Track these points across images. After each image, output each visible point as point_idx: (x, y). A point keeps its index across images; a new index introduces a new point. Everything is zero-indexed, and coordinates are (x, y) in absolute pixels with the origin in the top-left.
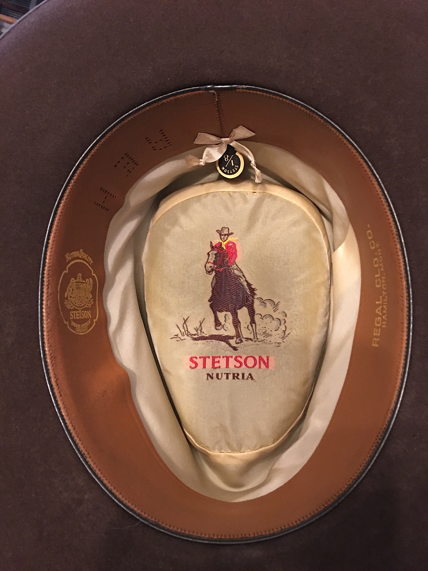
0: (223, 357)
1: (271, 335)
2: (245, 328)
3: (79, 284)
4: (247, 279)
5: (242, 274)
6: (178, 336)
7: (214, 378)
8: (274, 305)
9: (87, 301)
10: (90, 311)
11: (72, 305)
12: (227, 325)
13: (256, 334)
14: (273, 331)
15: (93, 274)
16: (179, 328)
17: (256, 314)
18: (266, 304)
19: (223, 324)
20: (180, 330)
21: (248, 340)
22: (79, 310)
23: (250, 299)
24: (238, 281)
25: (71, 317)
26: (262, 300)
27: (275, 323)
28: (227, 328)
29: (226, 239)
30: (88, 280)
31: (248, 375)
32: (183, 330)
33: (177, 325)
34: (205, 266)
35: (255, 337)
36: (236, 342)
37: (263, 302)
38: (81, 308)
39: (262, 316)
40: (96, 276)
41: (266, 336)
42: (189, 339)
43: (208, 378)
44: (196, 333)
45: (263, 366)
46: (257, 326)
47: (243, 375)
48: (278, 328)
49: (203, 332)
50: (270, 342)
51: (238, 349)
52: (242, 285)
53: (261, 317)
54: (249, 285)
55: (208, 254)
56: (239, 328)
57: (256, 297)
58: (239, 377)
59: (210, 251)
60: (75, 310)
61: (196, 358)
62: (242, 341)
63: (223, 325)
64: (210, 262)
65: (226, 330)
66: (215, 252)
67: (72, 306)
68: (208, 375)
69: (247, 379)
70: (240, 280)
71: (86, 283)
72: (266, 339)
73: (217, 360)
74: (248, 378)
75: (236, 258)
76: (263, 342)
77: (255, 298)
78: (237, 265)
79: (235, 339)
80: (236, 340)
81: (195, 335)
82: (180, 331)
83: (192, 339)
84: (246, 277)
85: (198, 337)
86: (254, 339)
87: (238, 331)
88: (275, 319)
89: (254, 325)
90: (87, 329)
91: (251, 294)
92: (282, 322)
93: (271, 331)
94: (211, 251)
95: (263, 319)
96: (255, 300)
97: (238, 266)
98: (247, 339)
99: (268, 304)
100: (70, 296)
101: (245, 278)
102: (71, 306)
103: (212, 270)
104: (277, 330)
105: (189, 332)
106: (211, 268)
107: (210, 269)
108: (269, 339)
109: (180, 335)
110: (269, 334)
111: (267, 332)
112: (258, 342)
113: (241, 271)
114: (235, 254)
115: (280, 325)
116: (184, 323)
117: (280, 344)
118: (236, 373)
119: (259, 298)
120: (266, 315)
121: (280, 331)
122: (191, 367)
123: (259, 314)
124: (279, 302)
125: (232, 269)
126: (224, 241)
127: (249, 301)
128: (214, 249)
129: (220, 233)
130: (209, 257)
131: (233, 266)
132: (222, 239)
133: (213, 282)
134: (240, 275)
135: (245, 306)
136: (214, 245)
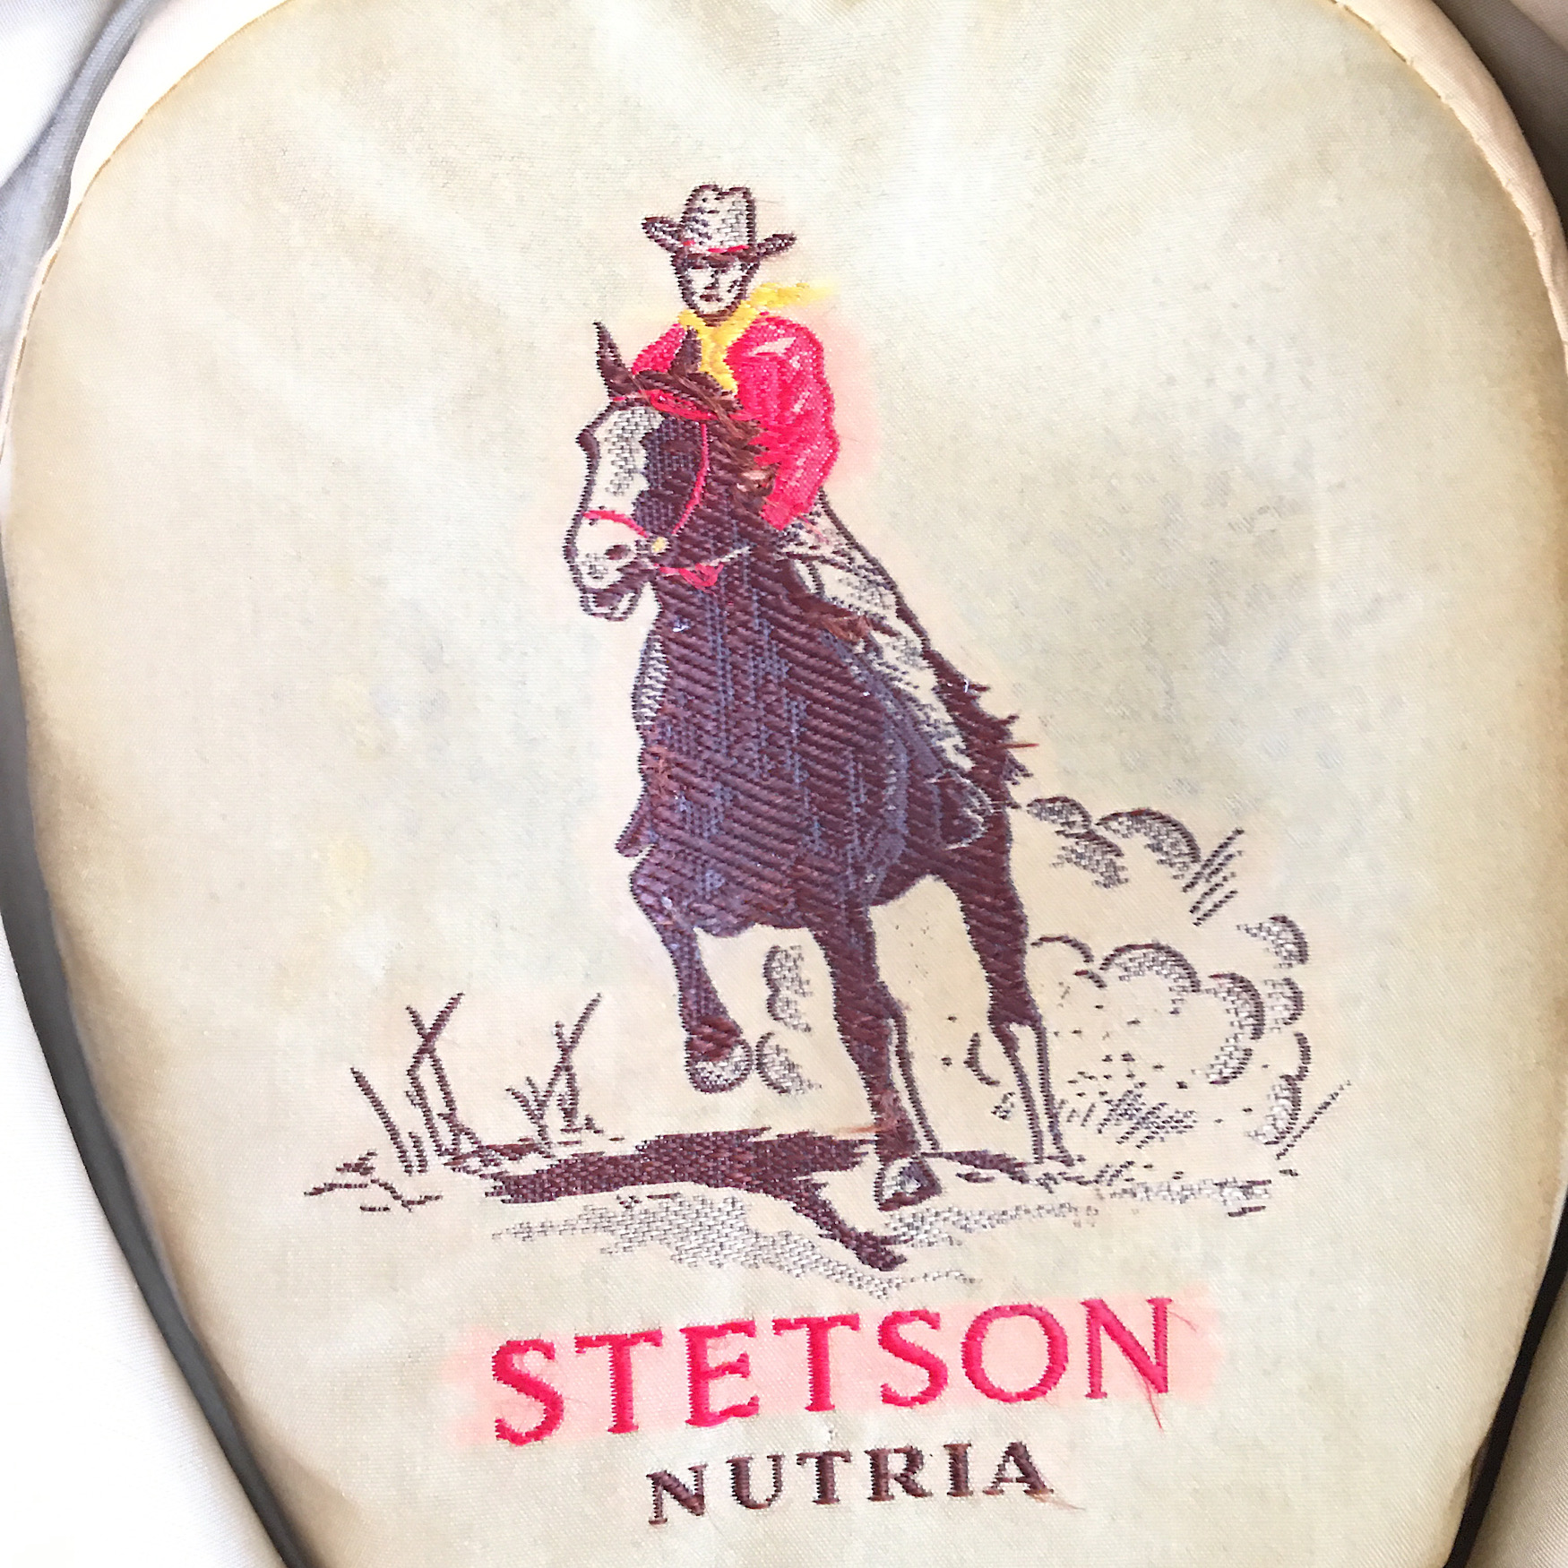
1: (1179, 1124)
2: (947, 1061)
4: (937, 646)
5: (890, 599)
6: (375, 1175)
7: (707, 1506)
8: (1196, 858)
12: (791, 1040)
13: (1053, 1117)
14: (1199, 1085)
16: (377, 1104)
17: (1034, 935)
18: (1117, 852)
19: (751, 1036)
20: (384, 1118)
21: (984, 1173)
23: (969, 812)
24: (862, 661)
26: (1078, 818)
27: (1213, 1016)
28: (791, 1067)
29: (728, 298)
31: (999, 1461)
32: (408, 1119)
34: (569, 552)
35: (1049, 1148)
36: (878, 1194)
37: (1090, 836)
39: (1088, 958)
41: (1141, 1133)
42: (469, 1188)
44: (531, 1131)
45: (1120, 1375)
46: (1054, 1046)
47: (957, 1456)
48: (1240, 1054)
49: (589, 1124)
50: (1176, 1186)
51: (902, 1260)
52: (897, 693)
53: (1083, 967)
54: (955, 691)
55: (586, 440)
56: (894, 1061)
57: (1021, 792)
58: (922, 1478)
59: (602, 417)
61: (548, 1352)
62: (929, 1187)
64: (614, 517)
65: (783, 1091)
66: (645, 420)
68: (662, 1482)
69: (994, 1491)
70: (878, 651)
72: (1144, 1156)
73: (733, 1358)
74: (1000, 1479)
75: (826, 467)
76: (1119, 1184)
77: (1016, 807)
78: (839, 525)
79: (871, 1162)
80: (881, 1176)
81: (516, 1151)
82: (388, 1124)
83: (495, 1191)
84: (923, 622)
85: (544, 1164)
86: (1039, 1160)
87: (892, 1091)
88: (1207, 983)
89: (1024, 1036)
91: (980, 765)
92: (1267, 1002)
93: (1181, 1085)
94: (610, 409)
95: (1101, 985)
96: (1020, 822)
97: (849, 537)
98: (978, 1162)
99: (1136, 852)
101: (919, 631)
103: (631, 580)
104: (1235, 1075)
105: (467, 1131)
106: (625, 561)
107: (612, 574)
108: (1166, 1153)
109: (387, 1165)
110: (1165, 1113)
111: (1150, 1098)
112: (1074, 1184)
113: (882, 572)
114: (816, 429)
115: (1257, 1034)
116: (421, 1051)
117: (1258, 1190)
118: (897, 1451)
119: (1053, 800)
120: (1131, 947)
121: (1258, 1086)
122: (503, 1431)
123: (1059, 939)
124: (1239, 832)
125: (800, 557)
126: (711, 320)
127: (967, 828)
128: (632, 396)
129: (679, 245)
130: (592, 467)
131: (803, 535)
132: (701, 297)
133: (648, 681)
134: (875, 610)
135: (942, 874)
136: (629, 356)
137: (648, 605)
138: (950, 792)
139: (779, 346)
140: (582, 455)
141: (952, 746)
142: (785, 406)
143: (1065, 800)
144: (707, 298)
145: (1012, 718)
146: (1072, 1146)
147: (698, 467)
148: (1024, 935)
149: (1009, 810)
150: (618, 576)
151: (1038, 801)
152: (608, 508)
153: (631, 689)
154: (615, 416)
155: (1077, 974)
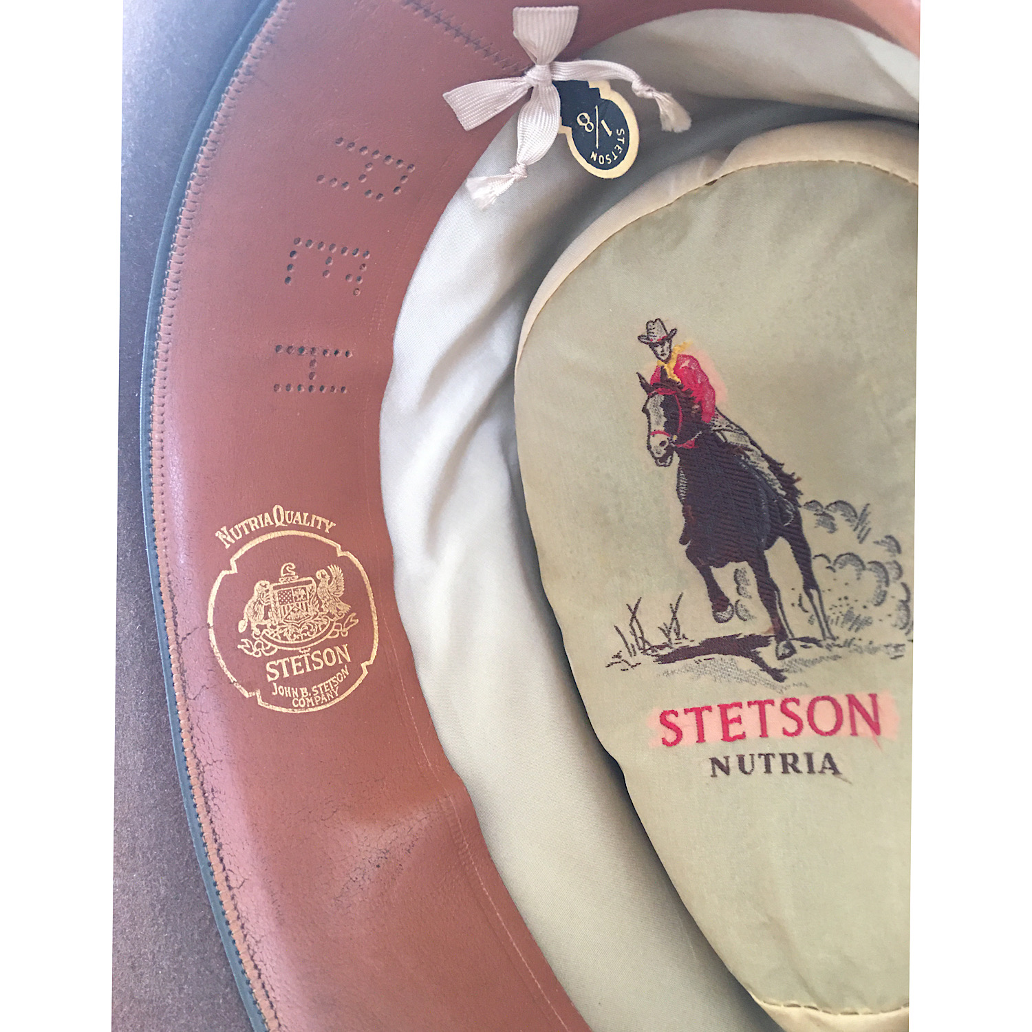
0: (750, 704)
1: (868, 622)
2: (793, 605)
3: (292, 588)
4: (766, 451)
5: (747, 439)
6: (621, 658)
7: (731, 772)
8: (856, 516)
9: (332, 623)
10: (345, 647)
11: (270, 644)
12: (744, 601)
13: (827, 622)
14: (871, 606)
15: (340, 554)
16: (622, 636)
18: (832, 518)
20: (624, 639)
21: (809, 645)
22: (300, 651)
23: (787, 511)
24: (746, 463)
25: (268, 676)
26: (819, 508)
27: (870, 578)
28: (746, 611)
29: (668, 353)
30: (324, 572)
31: (823, 760)
32: (630, 640)
33: (617, 628)
34: (649, 448)
35: (827, 634)
36: (777, 654)
37: (824, 514)
38: (307, 647)
39: (830, 561)
40: (352, 557)
41: (855, 627)
42: (648, 660)
43: (714, 772)
44: (667, 640)
45: (862, 726)
47: (809, 756)
48: (882, 593)
49: (683, 636)
50: (871, 647)
51: (786, 678)
52: (757, 471)
54: (775, 466)
55: (645, 410)
56: (778, 607)
57: (802, 500)
58: (799, 766)
59: (647, 401)
60: (281, 655)
61: (676, 714)
62: (793, 651)
63: (733, 604)
64: (659, 432)
65: (745, 620)
66: (660, 398)
67: (272, 649)
68: (715, 761)
69: (822, 772)
70: (748, 457)
71: (318, 582)
72: (858, 635)
73: (735, 716)
74: (824, 768)
75: (714, 398)
76: (853, 647)
77: (800, 507)
78: (724, 417)
80: (777, 649)
81: (663, 647)
82: (626, 642)
83: (657, 660)
84: (759, 444)
85: (670, 651)
86: (824, 639)
87: (779, 620)
88: (868, 566)
89: (815, 593)
90: (336, 693)
91: (788, 493)
92: (889, 571)
93: (865, 607)
94: (649, 398)
95: (835, 571)
97: (729, 420)
98: (807, 641)
99: (838, 517)
100: (258, 626)
102: (268, 648)
103: (669, 452)
104: (882, 601)
105: (647, 642)
106: (666, 446)
107: (662, 451)
108: (866, 634)
109: (625, 655)
110: (862, 618)
111: (856, 613)
112: (836, 648)
113: (742, 430)
114: (706, 387)
115: (888, 583)
116: (632, 618)
117: (901, 648)
118: (789, 754)
119: (811, 502)
120: (841, 555)
121: (891, 605)
122: (664, 742)
123: (820, 555)
124: (868, 504)
125: (717, 430)
126: (666, 361)
127: (786, 518)
128: (653, 392)
129: (649, 341)
130: (649, 418)
131: (716, 423)
132: (661, 355)
133: (681, 484)
134: (743, 443)
135: (782, 535)
136: (648, 380)
137: (676, 459)
138: (781, 504)
139: (686, 364)
140: (645, 415)
141: (777, 486)
142: (696, 382)
143: (814, 501)
144: (662, 355)
145: (794, 473)
146: (835, 633)
147: (678, 410)
148: (809, 555)
149: (799, 509)
150: (664, 452)
151: (807, 503)
152: (657, 429)
153: (676, 488)
154: (651, 400)
155: (827, 568)
